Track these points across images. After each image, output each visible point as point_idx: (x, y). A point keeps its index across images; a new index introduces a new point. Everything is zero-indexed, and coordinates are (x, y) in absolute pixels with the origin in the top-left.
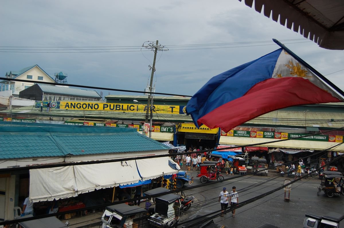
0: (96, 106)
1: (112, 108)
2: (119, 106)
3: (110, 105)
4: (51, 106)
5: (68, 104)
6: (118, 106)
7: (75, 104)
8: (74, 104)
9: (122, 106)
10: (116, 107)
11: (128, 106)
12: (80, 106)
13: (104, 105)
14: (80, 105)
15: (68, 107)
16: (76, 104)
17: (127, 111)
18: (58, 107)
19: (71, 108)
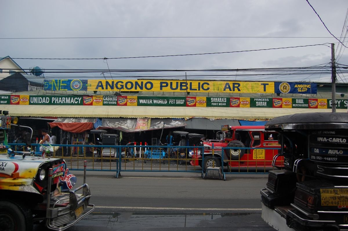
0: (149, 86)
1: (174, 86)
2: (185, 84)
3: (171, 83)
4: (73, 87)
5: (101, 84)
6: (183, 84)
7: (113, 82)
8: (111, 83)
9: (191, 83)
10: (181, 86)
11: (199, 83)
12: (122, 86)
13: (161, 83)
14: (123, 84)
15: (101, 88)
16: (115, 83)
17: (197, 91)
18: (85, 88)
19: (107, 88)
